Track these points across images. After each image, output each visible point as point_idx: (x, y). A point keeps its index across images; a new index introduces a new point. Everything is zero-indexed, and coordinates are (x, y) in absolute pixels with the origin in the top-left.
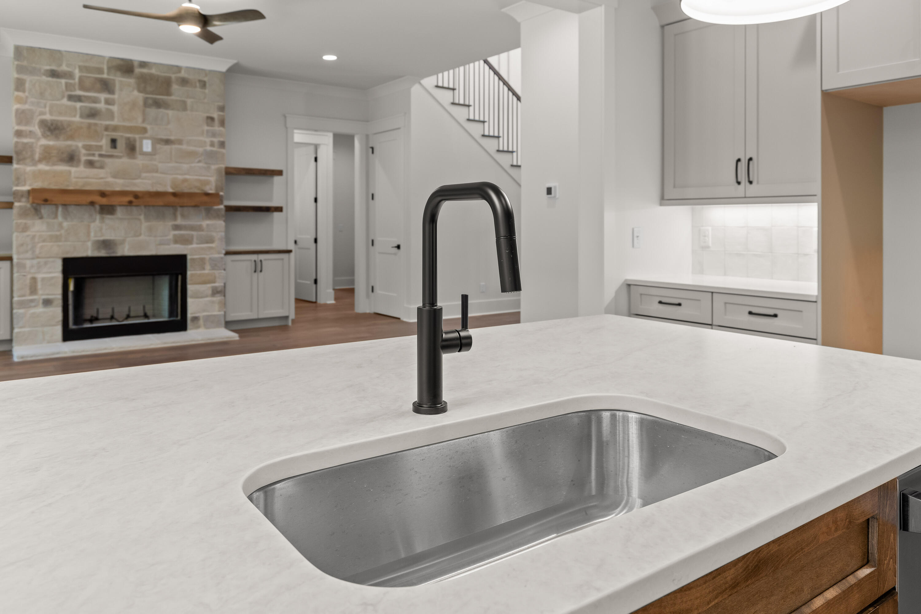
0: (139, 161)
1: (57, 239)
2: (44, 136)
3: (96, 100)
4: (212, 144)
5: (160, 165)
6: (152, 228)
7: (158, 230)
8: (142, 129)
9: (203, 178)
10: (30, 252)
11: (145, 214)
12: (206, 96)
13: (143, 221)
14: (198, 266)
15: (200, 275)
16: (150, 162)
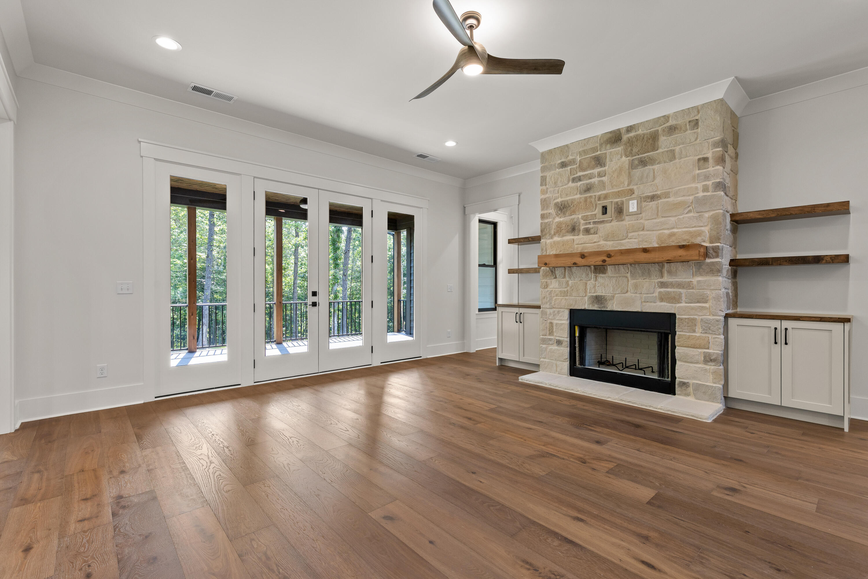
0: (627, 222)
1: (565, 294)
2: (557, 215)
3: (590, 177)
4: (706, 189)
5: (646, 223)
6: (637, 286)
7: (643, 287)
8: (628, 192)
9: (694, 229)
10: (548, 304)
11: (631, 272)
12: (698, 136)
13: (630, 278)
14: (686, 327)
15: (689, 337)
16: (636, 221)
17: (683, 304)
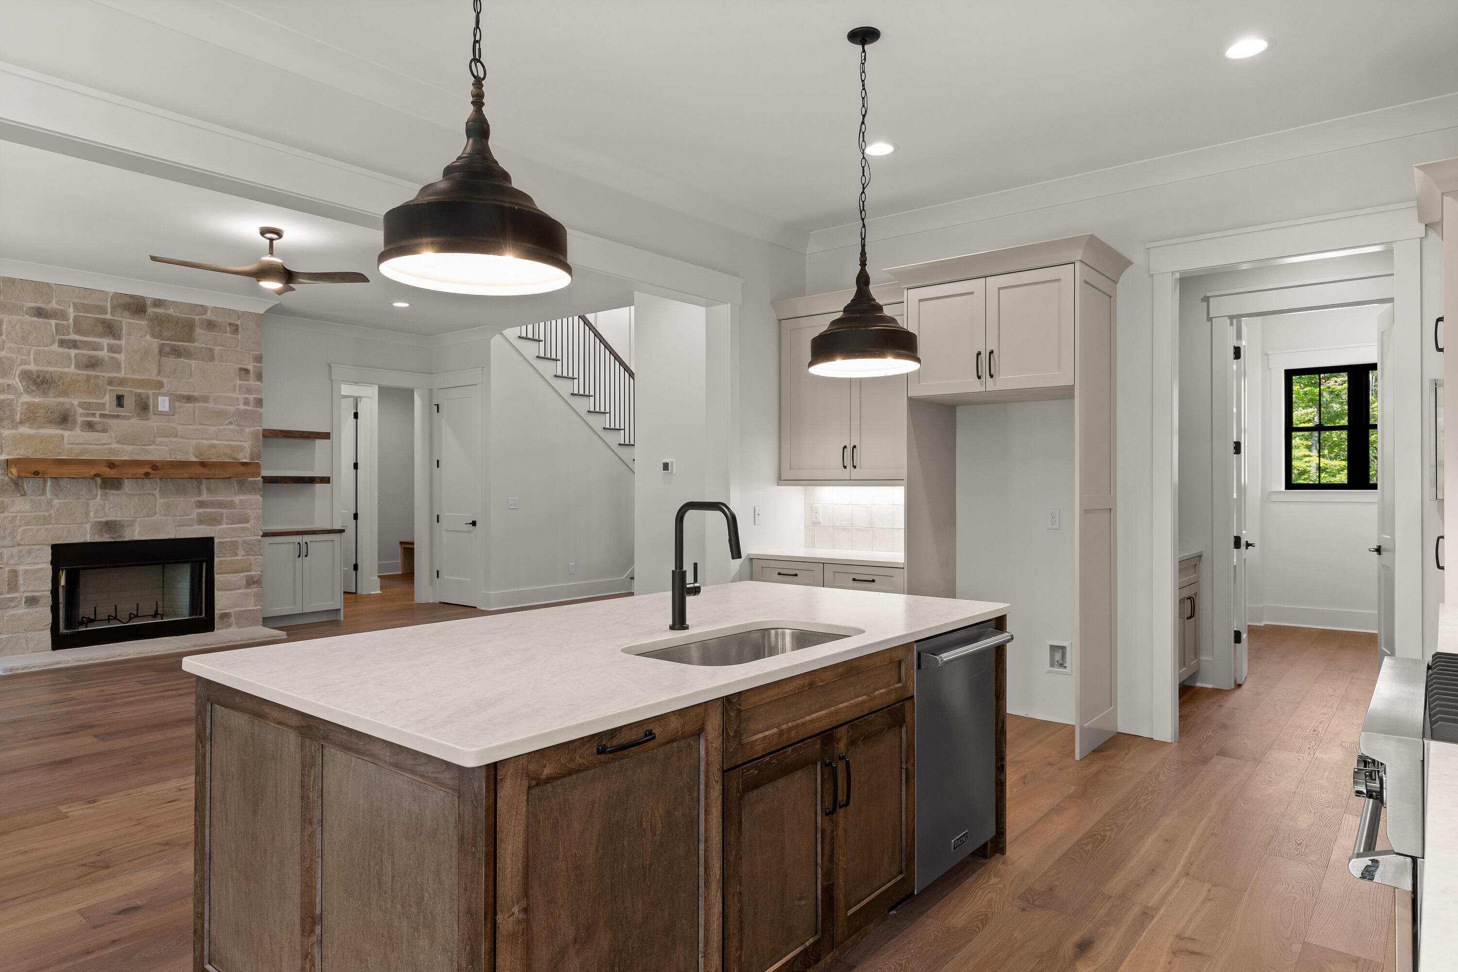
0: (154, 422)
1: (45, 520)
2: (28, 391)
3: (96, 347)
5: (180, 428)
6: (168, 506)
7: (177, 508)
8: (157, 384)
9: (236, 443)
10: (9, 539)
11: (161, 488)
12: (238, 343)
13: (158, 497)
14: (226, 552)
15: (229, 562)
16: (167, 424)
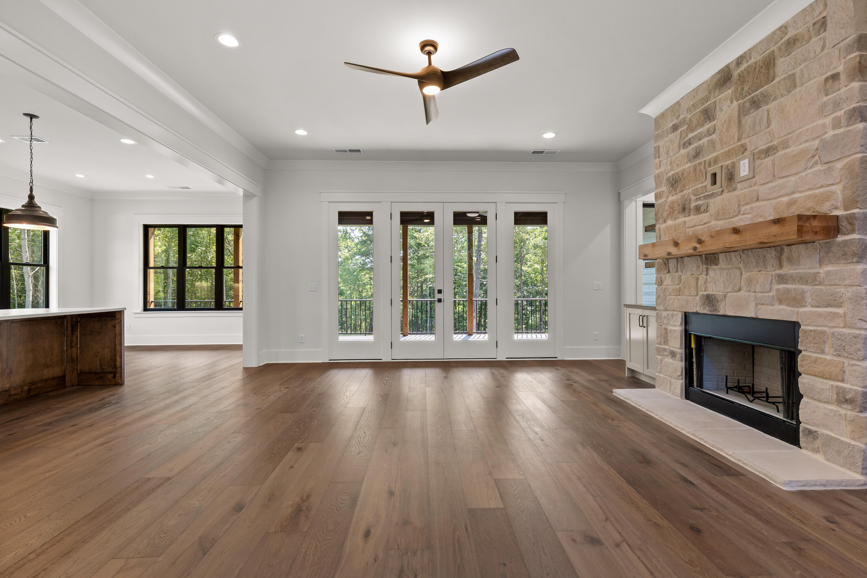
0: (738, 192)
1: (678, 292)
2: (670, 192)
3: (700, 137)
4: (837, 124)
5: (761, 189)
6: (751, 281)
7: (758, 283)
8: (739, 149)
9: (822, 190)
10: (662, 305)
11: (744, 261)
12: (824, 43)
13: (743, 270)
14: (812, 345)
15: (816, 360)
16: (749, 189)
17: (808, 309)
